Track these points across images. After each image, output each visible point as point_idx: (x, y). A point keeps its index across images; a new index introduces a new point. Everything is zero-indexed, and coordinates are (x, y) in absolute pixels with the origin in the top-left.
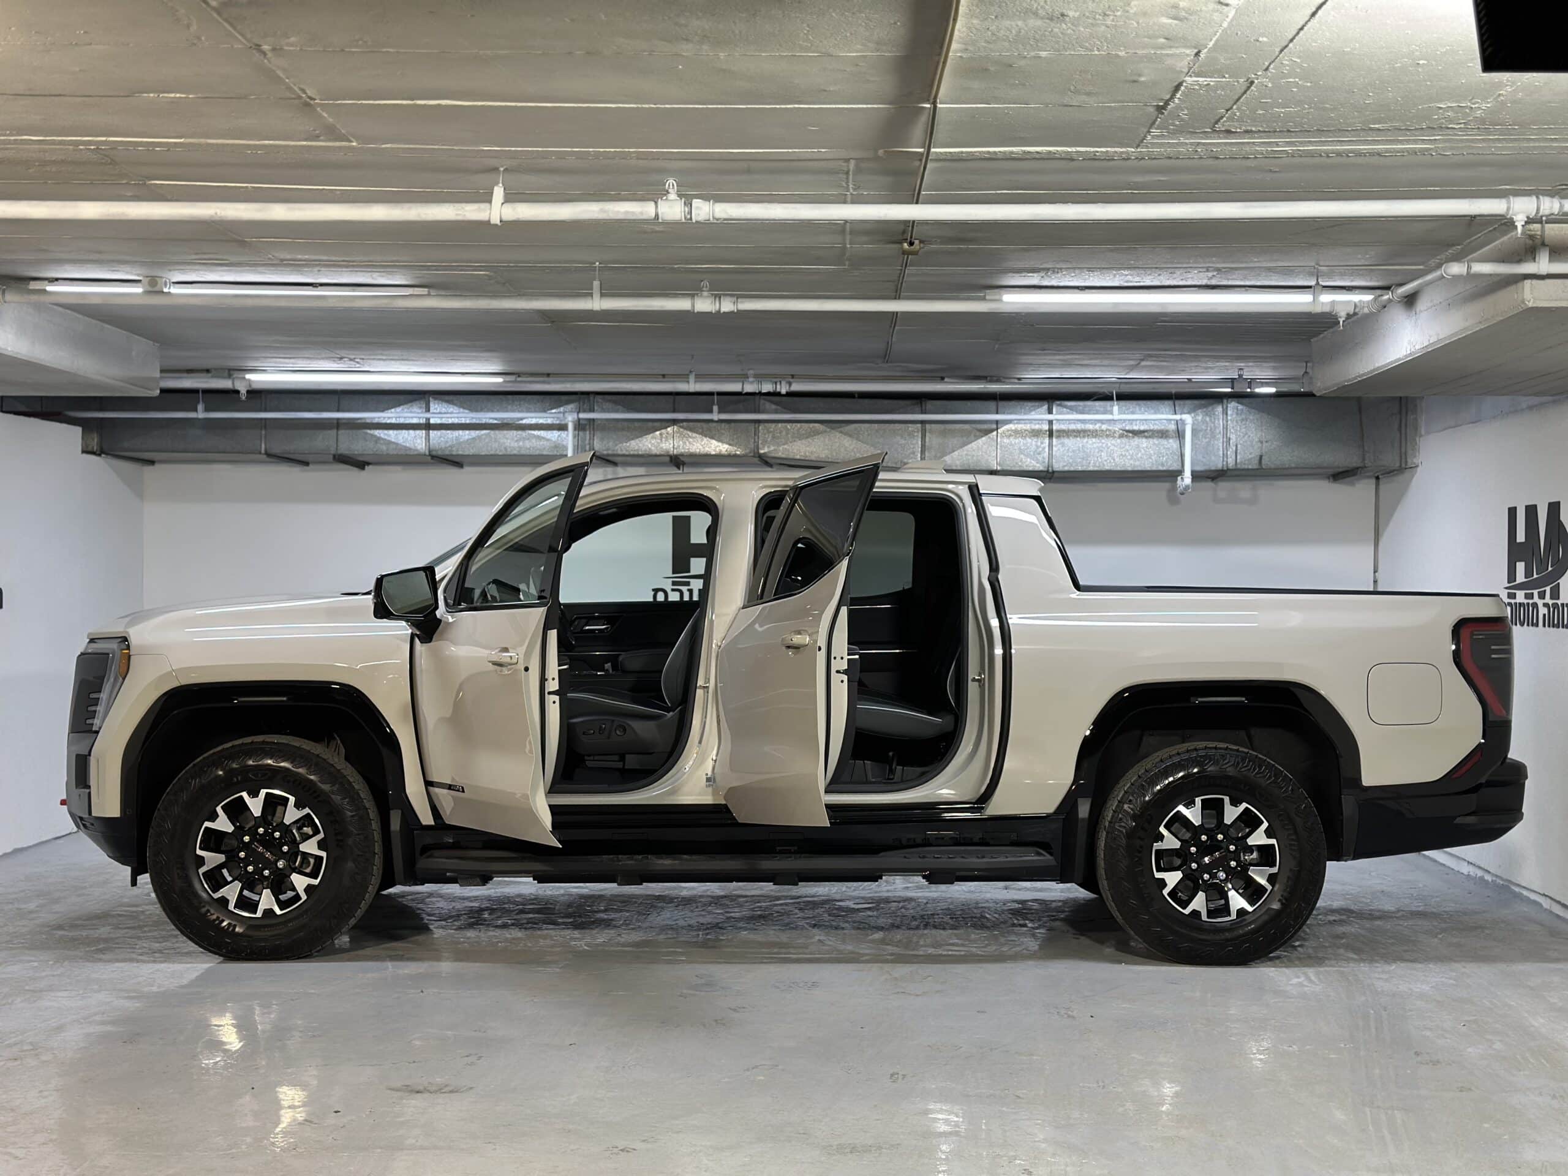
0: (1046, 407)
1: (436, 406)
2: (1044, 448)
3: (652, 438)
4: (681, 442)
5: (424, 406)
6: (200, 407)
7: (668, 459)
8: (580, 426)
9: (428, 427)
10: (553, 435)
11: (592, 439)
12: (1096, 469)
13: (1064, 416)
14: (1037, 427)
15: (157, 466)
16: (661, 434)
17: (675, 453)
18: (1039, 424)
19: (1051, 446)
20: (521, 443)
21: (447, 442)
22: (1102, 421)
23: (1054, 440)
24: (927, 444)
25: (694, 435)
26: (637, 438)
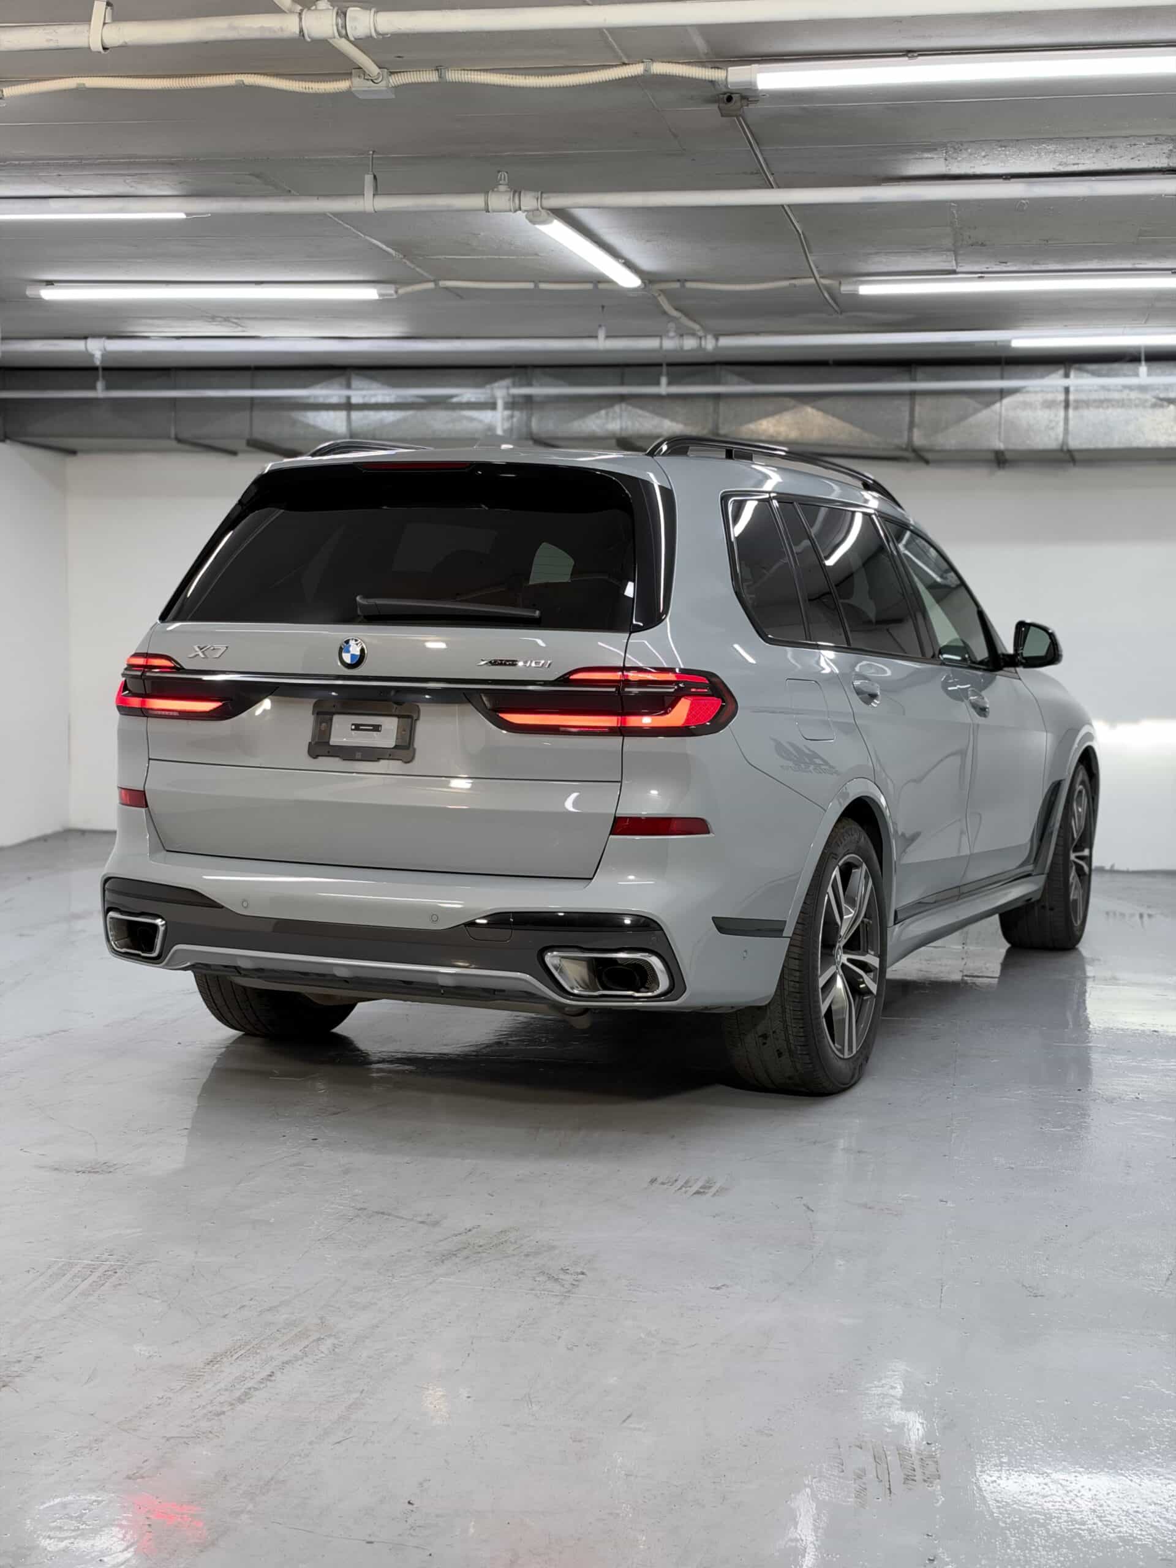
0: (1061, 372)
1: (356, 382)
2: (1057, 423)
3: (597, 417)
4: (629, 423)
5: (343, 381)
6: (100, 385)
7: (614, 442)
8: (513, 404)
9: (348, 406)
10: (486, 417)
11: (529, 420)
12: (1121, 446)
13: (1082, 382)
14: (1050, 397)
15: (79, 455)
16: (607, 414)
17: (624, 434)
18: (1052, 392)
19: (1066, 419)
20: (450, 426)
21: (369, 425)
22: (1130, 388)
23: (1071, 412)
24: (917, 420)
25: (647, 414)
26: (582, 416)
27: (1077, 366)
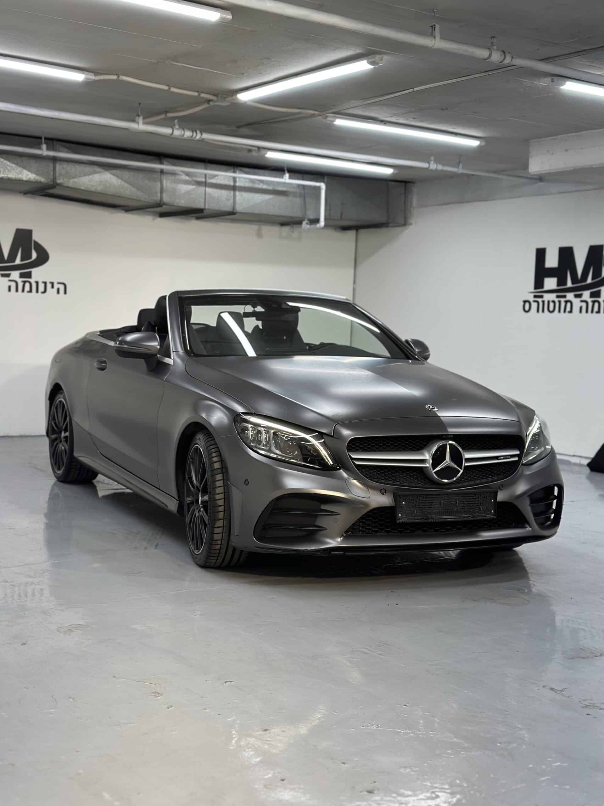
0: (232, 170)
2: (231, 198)
4: (2, 169)
12: (259, 212)
13: (241, 176)
14: (227, 183)
19: (235, 196)
23: (237, 193)
25: (11, 165)
27: (240, 168)
